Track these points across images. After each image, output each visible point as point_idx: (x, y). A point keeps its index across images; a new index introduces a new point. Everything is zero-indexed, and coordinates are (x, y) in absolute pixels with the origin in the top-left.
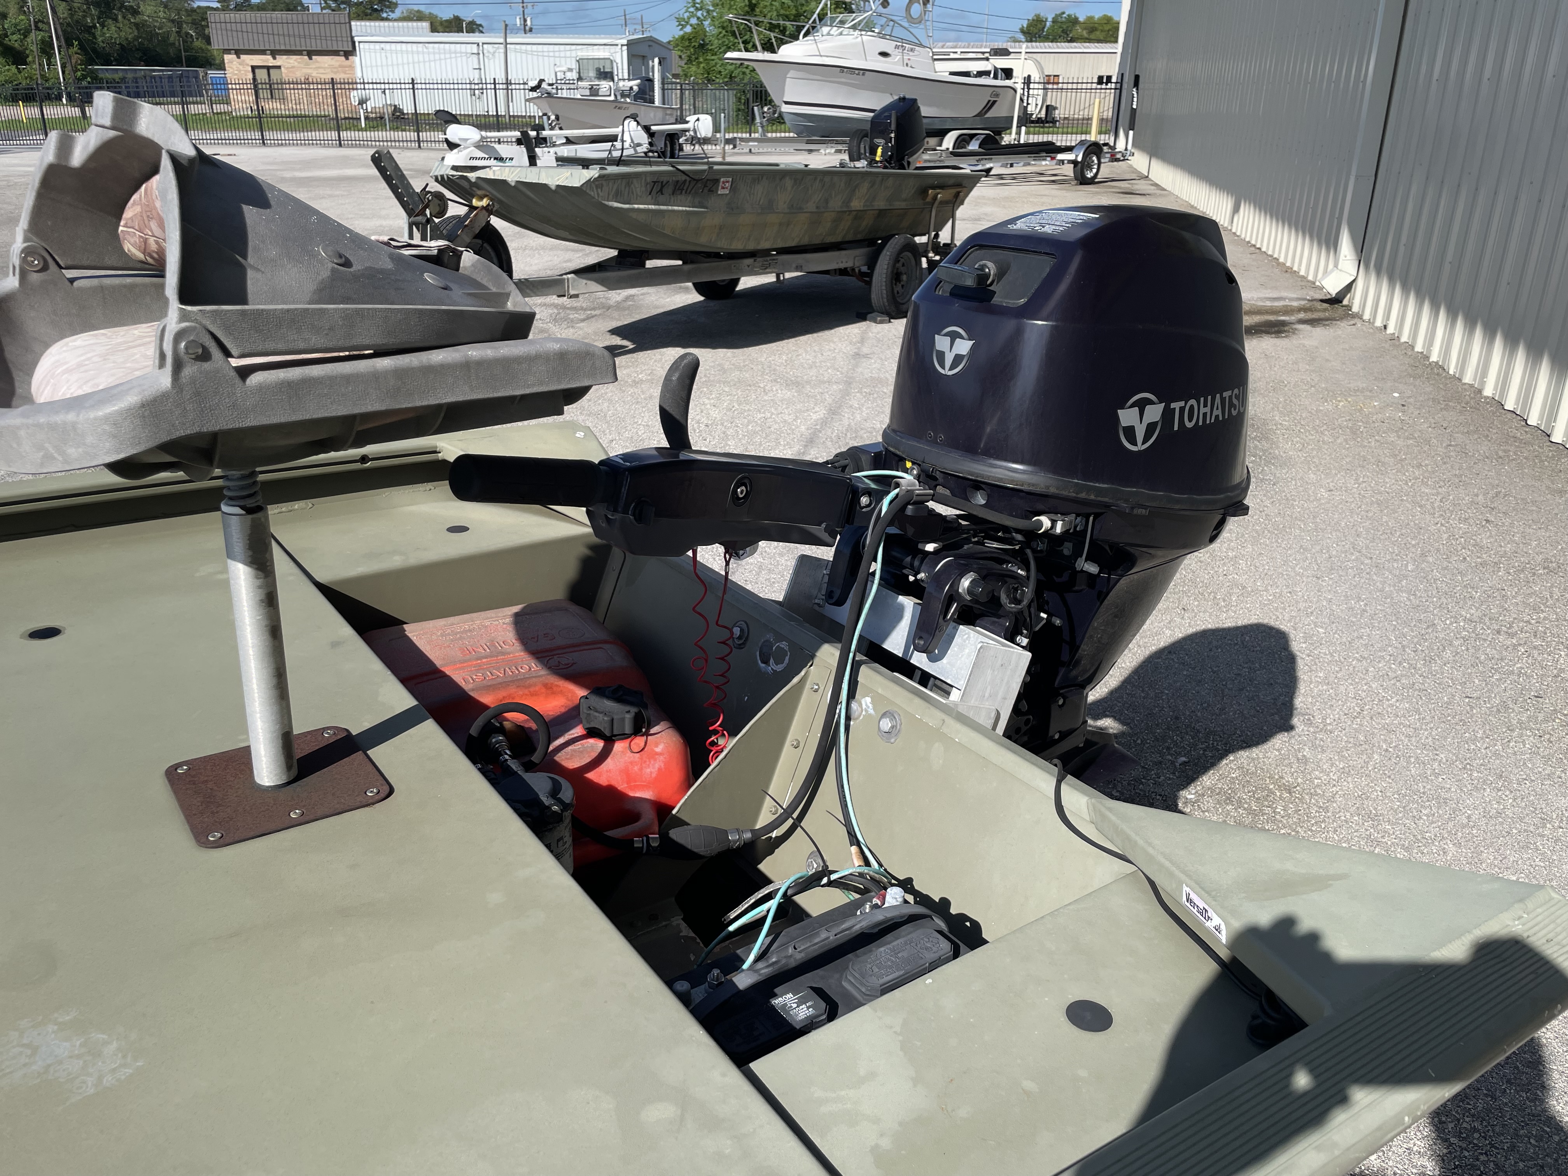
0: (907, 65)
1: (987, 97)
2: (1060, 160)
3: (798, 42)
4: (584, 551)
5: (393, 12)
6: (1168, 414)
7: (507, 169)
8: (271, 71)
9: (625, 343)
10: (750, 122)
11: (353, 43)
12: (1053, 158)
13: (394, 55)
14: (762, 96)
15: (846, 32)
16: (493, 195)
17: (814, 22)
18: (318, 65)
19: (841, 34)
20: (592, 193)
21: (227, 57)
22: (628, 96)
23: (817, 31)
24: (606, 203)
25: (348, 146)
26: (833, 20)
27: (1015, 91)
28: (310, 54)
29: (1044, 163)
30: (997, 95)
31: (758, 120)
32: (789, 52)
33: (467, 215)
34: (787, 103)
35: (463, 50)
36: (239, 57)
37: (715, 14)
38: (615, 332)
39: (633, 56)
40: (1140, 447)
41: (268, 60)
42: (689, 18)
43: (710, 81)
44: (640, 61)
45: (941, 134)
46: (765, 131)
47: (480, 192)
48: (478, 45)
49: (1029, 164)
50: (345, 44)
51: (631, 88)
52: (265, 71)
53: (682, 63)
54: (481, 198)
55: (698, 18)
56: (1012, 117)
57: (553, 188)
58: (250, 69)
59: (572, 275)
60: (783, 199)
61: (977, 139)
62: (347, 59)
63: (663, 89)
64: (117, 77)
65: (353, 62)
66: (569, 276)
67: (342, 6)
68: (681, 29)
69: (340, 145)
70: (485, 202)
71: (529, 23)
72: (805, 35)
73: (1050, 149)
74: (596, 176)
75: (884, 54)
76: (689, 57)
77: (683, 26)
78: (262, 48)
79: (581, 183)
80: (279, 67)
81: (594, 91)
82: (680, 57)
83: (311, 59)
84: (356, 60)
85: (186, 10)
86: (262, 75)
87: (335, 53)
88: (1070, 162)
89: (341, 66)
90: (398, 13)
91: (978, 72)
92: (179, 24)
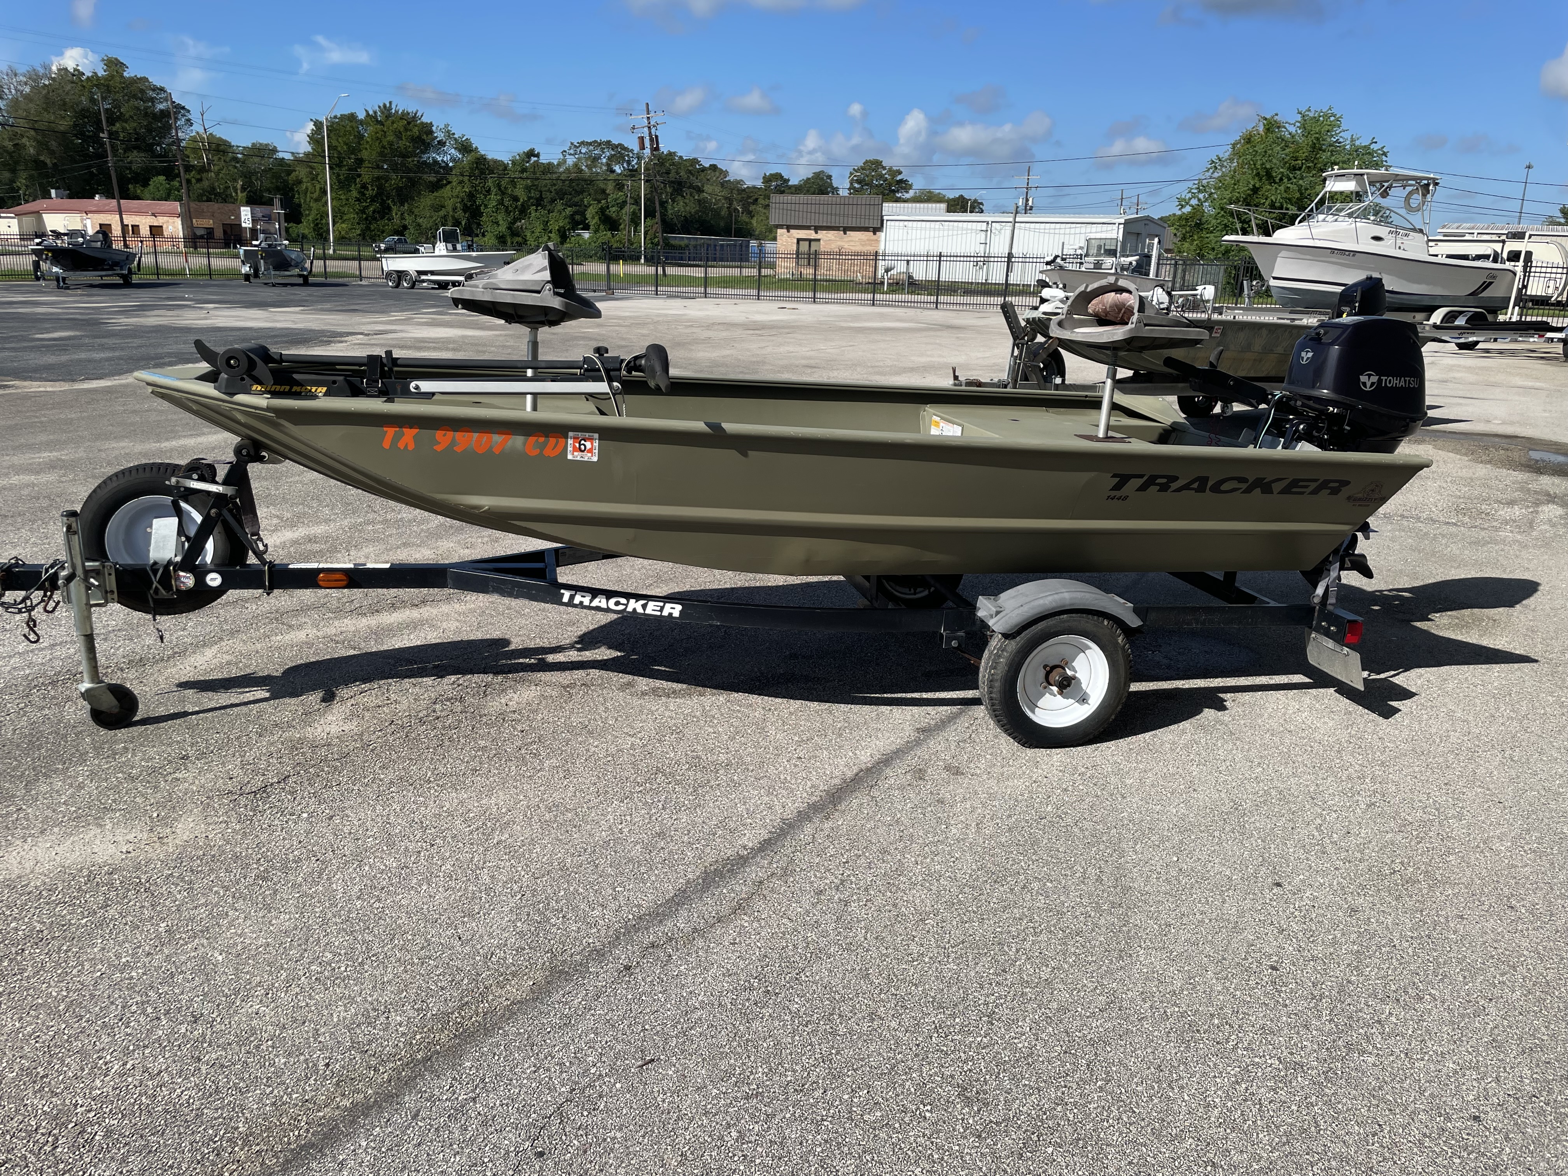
0: (1400, 248)
1: (1483, 278)
2: (1549, 338)
3: (1293, 227)
4: (1161, 431)
5: (907, 192)
6: (1380, 381)
8: (812, 243)
10: (1237, 295)
11: (882, 221)
12: (1541, 336)
13: (914, 231)
14: (1252, 271)
15: (1340, 219)
17: (1312, 210)
18: (850, 239)
19: (1336, 221)
21: (779, 231)
22: (1127, 270)
23: (1313, 218)
25: (879, 305)
26: (1330, 208)
27: (1515, 274)
28: (845, 230)
29: (1531, 340)
30: (1494, 277)
31: (1246, 292)
32: (1283, 236)
34: (1274, 278)
35: (974, 228)
36: (788, 232)
37: (1216, 196)
39: (1129, 233)
40: (1368, 389)
41: (811, 234)
42: (1190, 199)
43: (1202, 257)
44: (1134, 237)
45: (1431, 309)
46: (1251, 303)
48: (988, 223)
49: (1516, 341)
50: (875, 221)
51: (1131, 263)
52: (807, 243)
53: (1176, 240)
55: (1199, 200)
56: (1510, 298)
58: (795, 241)
60: (1258, 344)
61: (1465, 316)
62: (875, 234)
63: (1158, 264)
64: (683, 243)
65: (879, 237)
67: (865, 187)
68: (1180, 209)
69: (873, 305)
71: (1030, 203)
72: (1300, 222)
73: (1542, 328)
75: (1377, 238)
76: (1184, 235)
77: (1183, 206)
78: (808, 224)
80: (819, 240)
81: (1098, 265)
82: (1175, 235)
83: (845, 233)
84: (882, 235)
85: (738, 190)
86: (804, 247)
87: (866, 229)
88: (1560, 340)
89: (868, 240)
90: (911, 194)
91: (1476, 255)
92: (730, 200)
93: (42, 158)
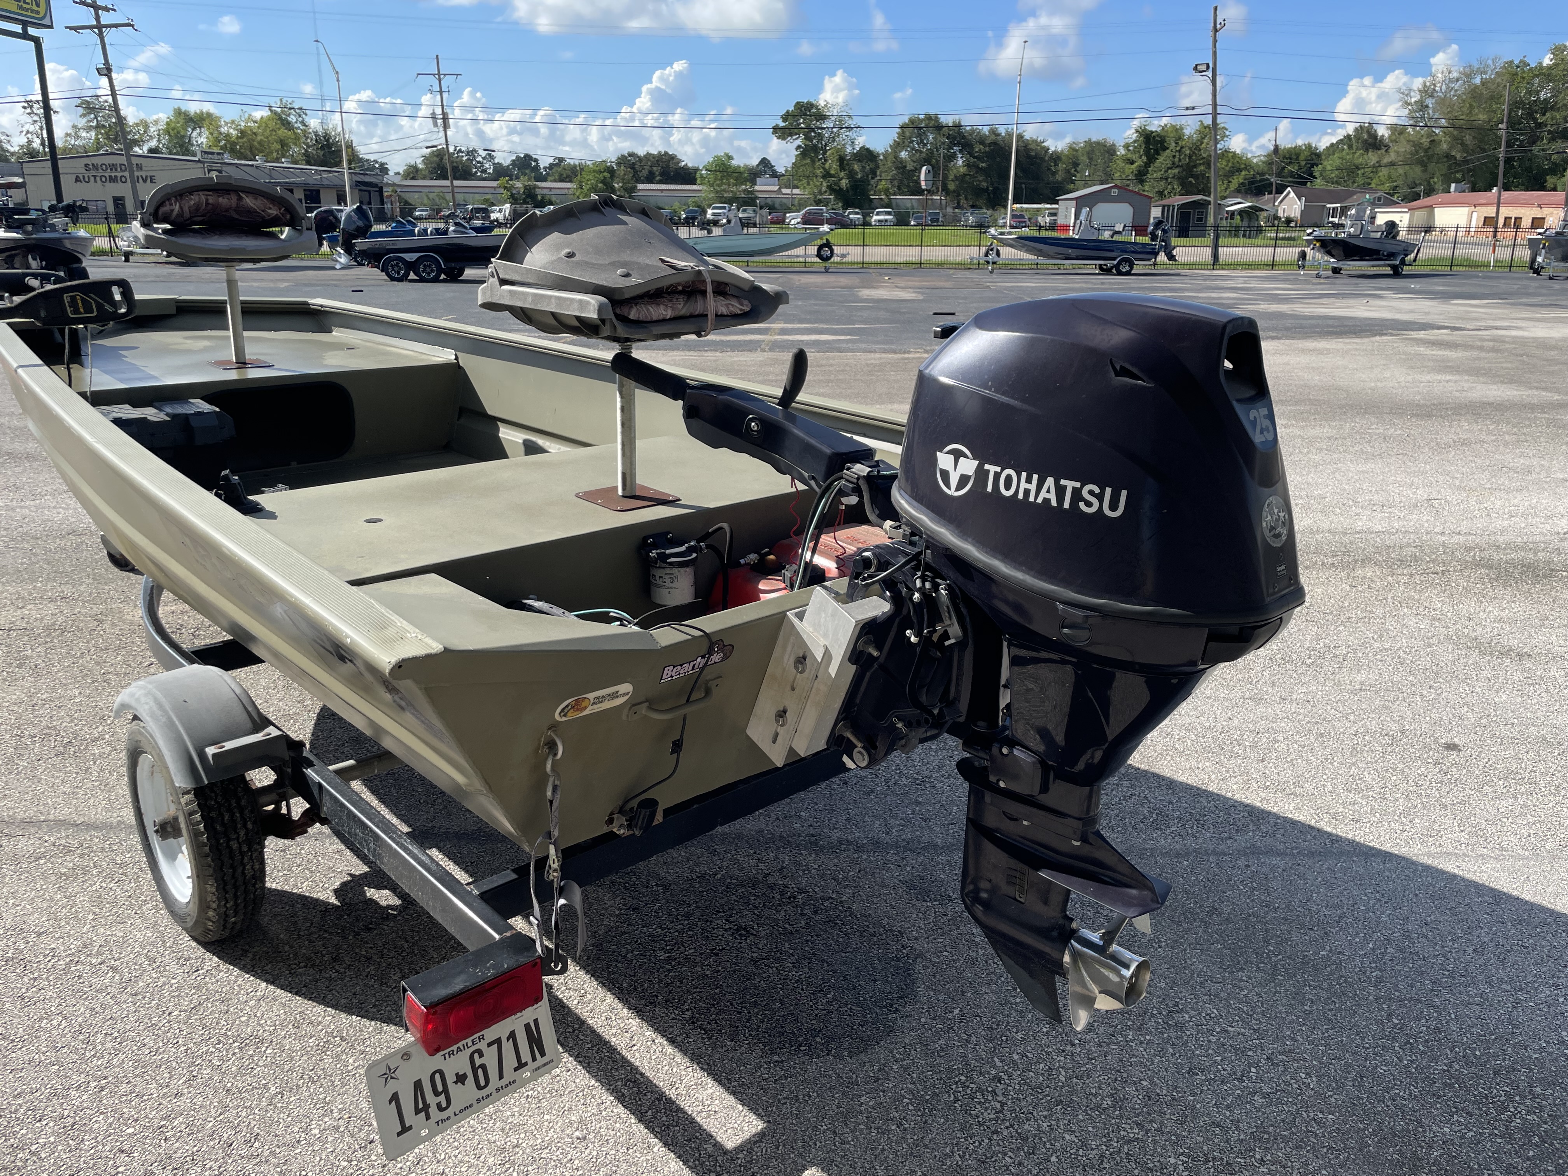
6: (982, 474)
40: (952, 492)
93: (1453, 153)
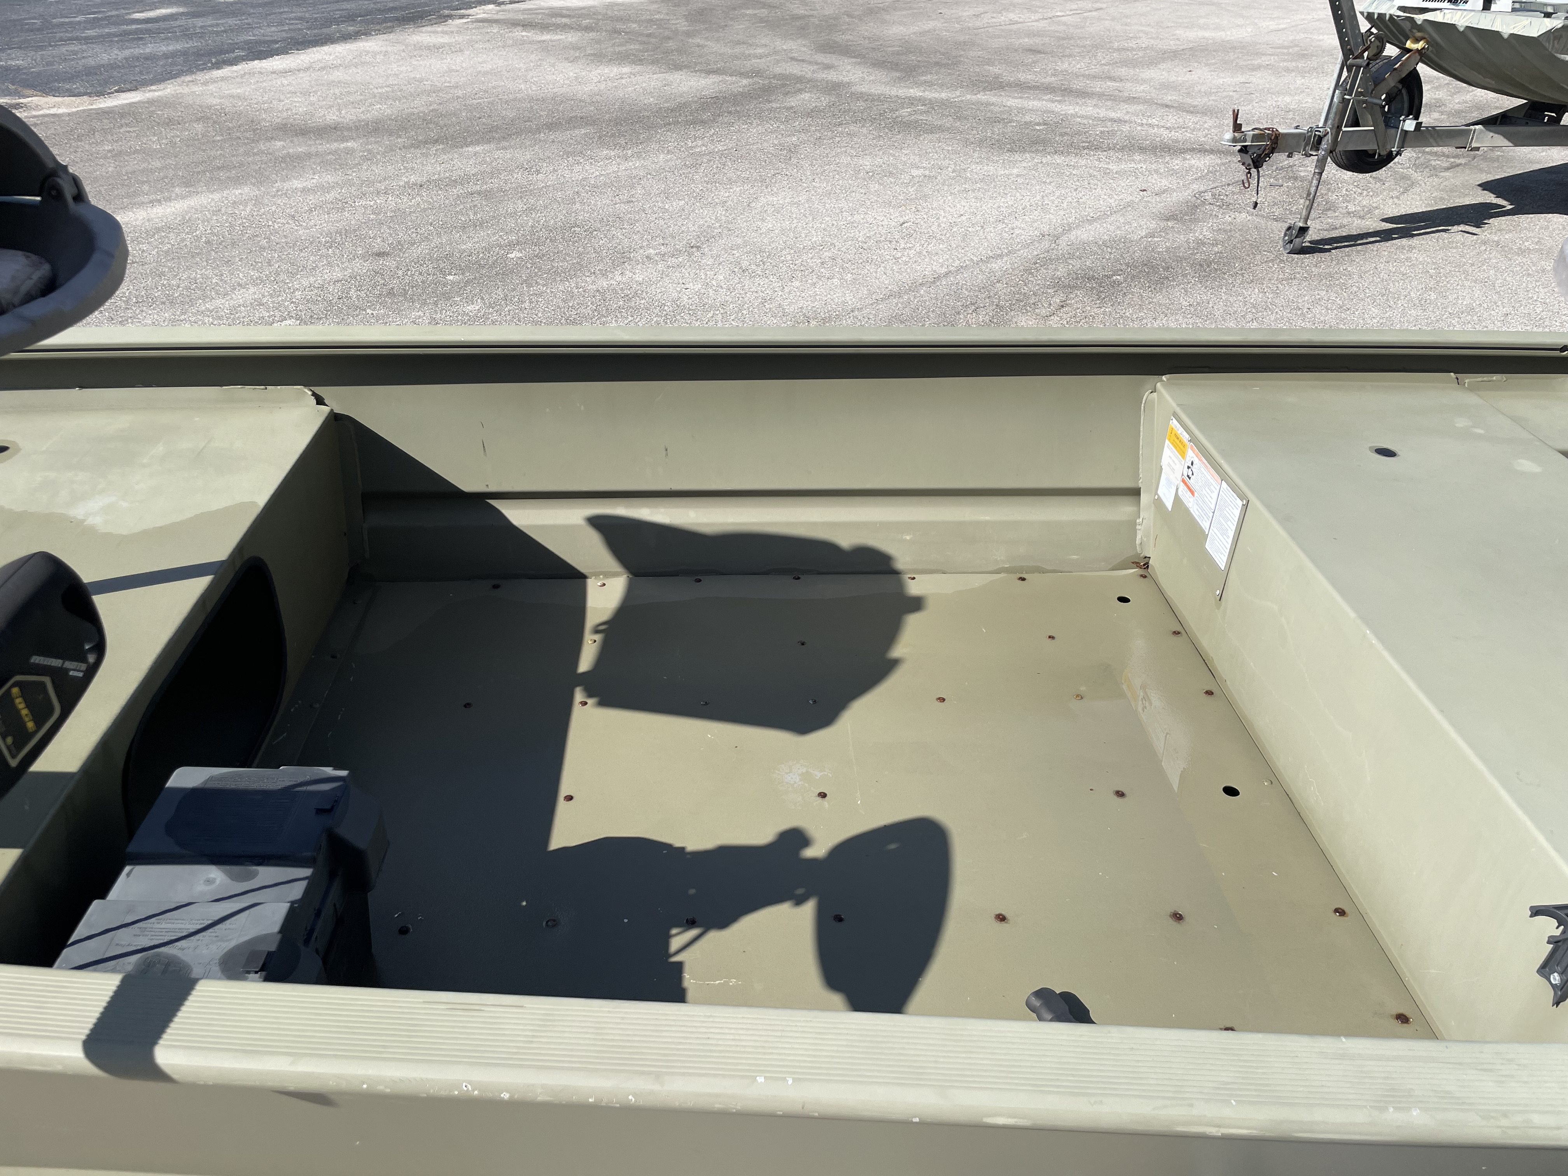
7: (1460, 13)
9: (1500, 201)
16: (1434, 40)
20: (1547, 45)
24: (1559, 56)
33: (1398, 58)
38: (1486, 186)
47: (1419, 34)
54: (1417, 41)
57: (1506, 36)
59: (1480, 126)
66: (1477, 127)
70: (1420, 45)
74: (1560, 26)
79: (1540, 33)
